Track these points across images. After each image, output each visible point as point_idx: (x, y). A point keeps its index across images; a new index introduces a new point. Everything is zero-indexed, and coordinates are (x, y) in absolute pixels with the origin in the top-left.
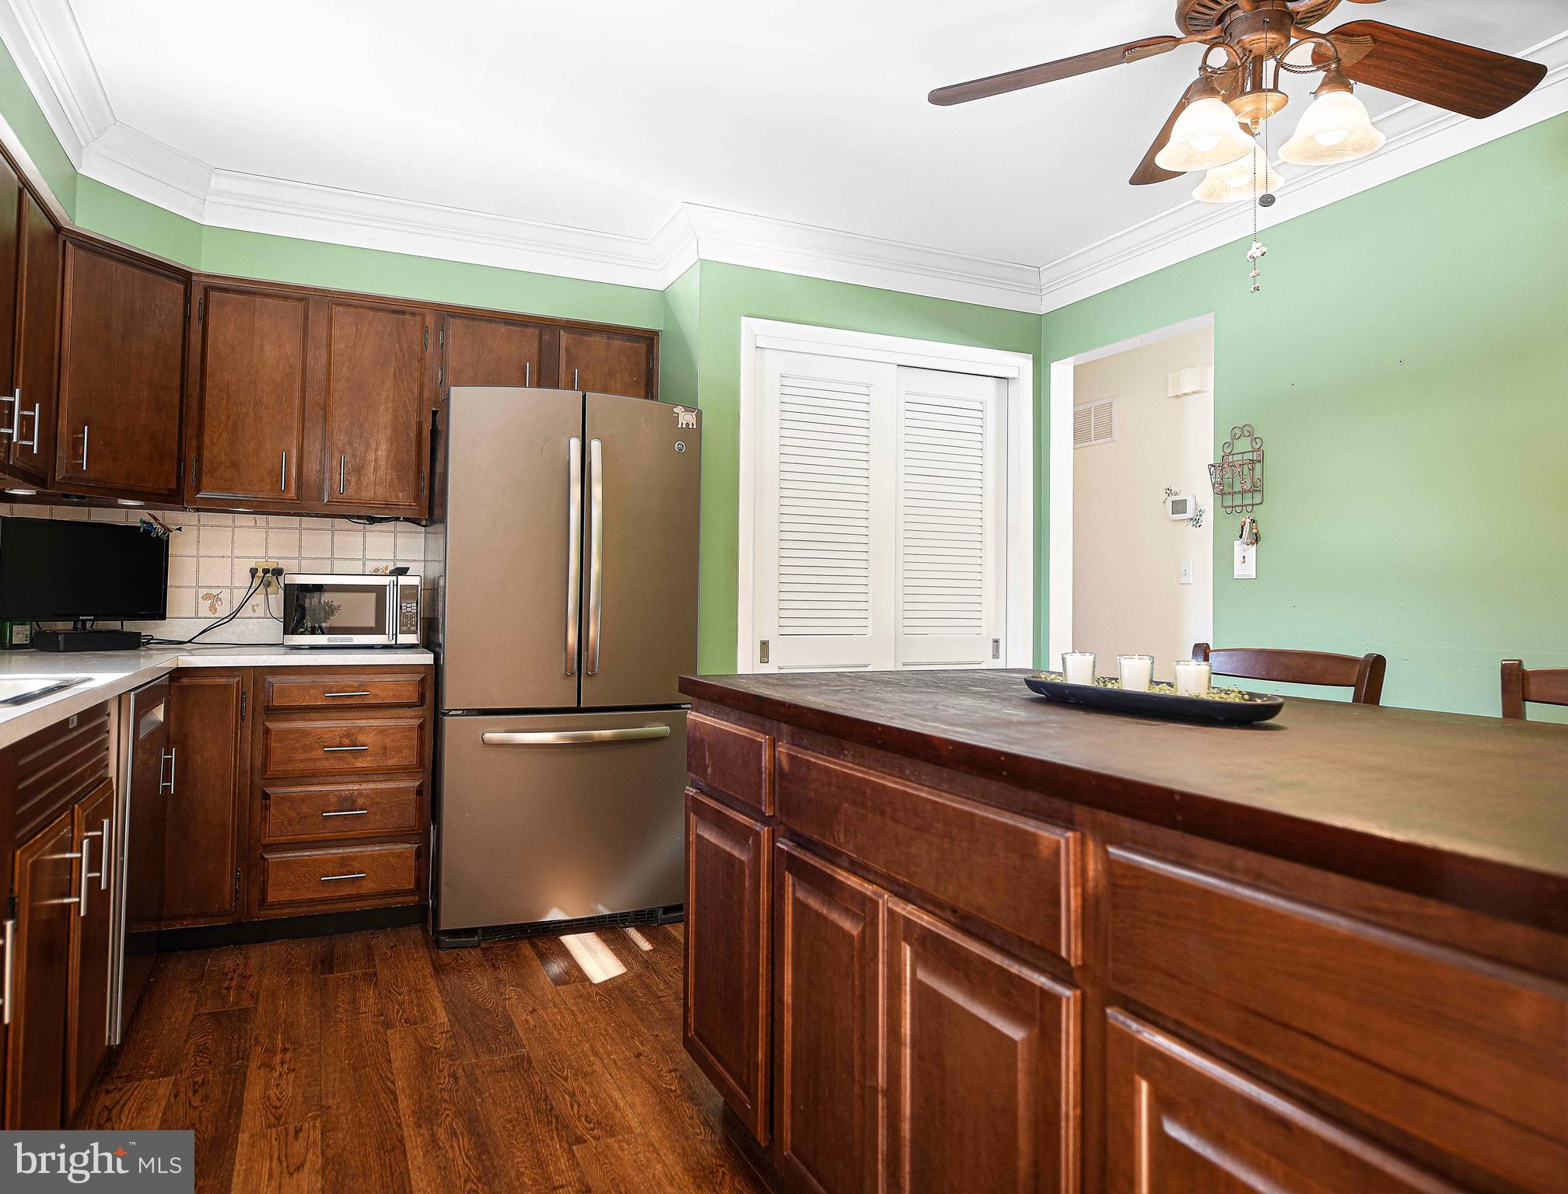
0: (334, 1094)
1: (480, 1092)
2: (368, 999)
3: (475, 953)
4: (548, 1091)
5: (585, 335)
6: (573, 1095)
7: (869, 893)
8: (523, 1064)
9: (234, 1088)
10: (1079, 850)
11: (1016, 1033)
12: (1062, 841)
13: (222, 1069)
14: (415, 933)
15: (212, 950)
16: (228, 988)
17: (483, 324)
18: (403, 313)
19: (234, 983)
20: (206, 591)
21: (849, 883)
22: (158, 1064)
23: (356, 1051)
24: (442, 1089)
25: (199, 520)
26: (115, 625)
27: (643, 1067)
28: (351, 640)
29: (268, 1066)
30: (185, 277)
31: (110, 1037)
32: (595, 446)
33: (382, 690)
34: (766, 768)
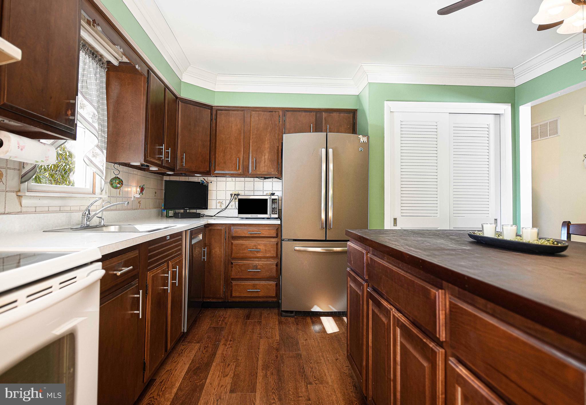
0: (241, 356)
1: (283, 363)
2: (257, 329)
3: (293, 319)
4: (305, 365)
5: (331, 113)
6: (312, 368)
7: (389, 308)
8: (299, 356)
9: (215, 349)
10: (444, 297)
11: (425, 364)
12: (437, 293)
13: (213, 343)
14: (276, 311)
15: (218, 309)
16: (220, 320)
17: (297, 113)
18: (272, 112)
19: (222, 319)
20: (219, 201)
21: (384, 304)
22: (197, 339)
23: (250, 344)
24: (272, 360)
25: (217, 180)
26: (194, 211)
27: (337, 364)
28: (257, 216)
29: (225, 345)
30: (210, 107)
31: (184, 329)
32: (330, 151)
33: (265, 232)
34: (365, 262)
